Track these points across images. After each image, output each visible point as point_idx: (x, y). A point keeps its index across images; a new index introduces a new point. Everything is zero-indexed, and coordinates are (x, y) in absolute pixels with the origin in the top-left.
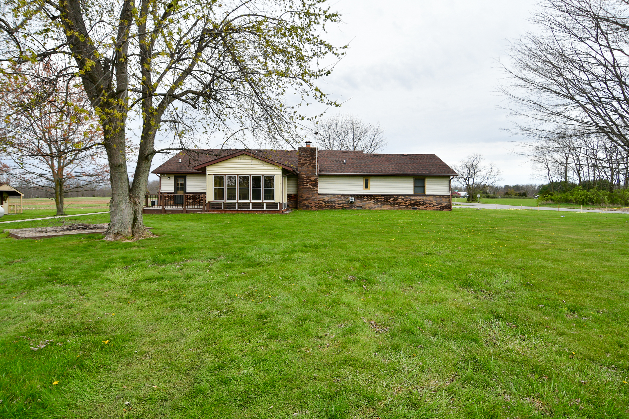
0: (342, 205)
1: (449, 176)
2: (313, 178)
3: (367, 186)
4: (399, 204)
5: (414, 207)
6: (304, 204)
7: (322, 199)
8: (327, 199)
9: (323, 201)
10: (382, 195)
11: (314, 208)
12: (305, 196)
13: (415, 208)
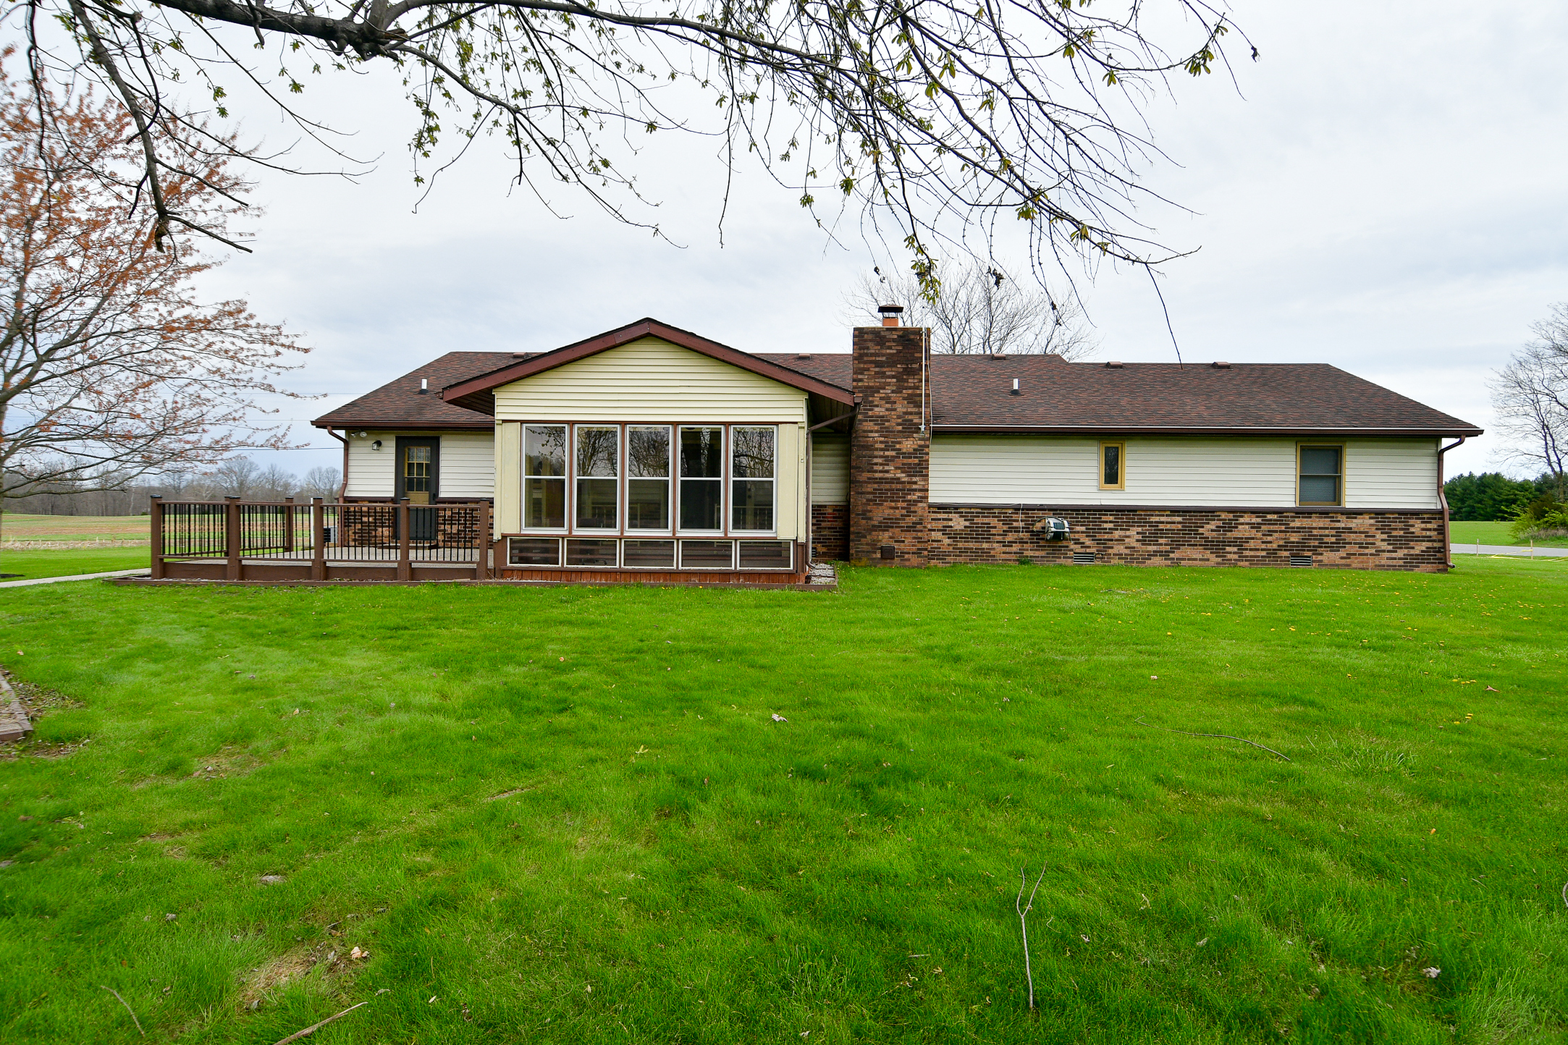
0: (1015, 548)
1: (1436, 437)
2: (908, 445)
3: (1112, 477)
4: (1240, 543)
5: (1299, 555)
6: (873, 545)
7: (940, 525)
8: (958, 523)
9: (944, 530)
10: (1175, 511)
11: (915, 560)
12: (881, 513)
13: (1307, 561)
